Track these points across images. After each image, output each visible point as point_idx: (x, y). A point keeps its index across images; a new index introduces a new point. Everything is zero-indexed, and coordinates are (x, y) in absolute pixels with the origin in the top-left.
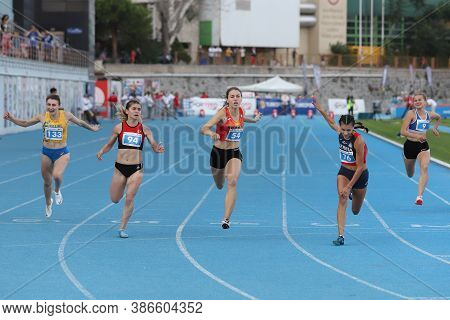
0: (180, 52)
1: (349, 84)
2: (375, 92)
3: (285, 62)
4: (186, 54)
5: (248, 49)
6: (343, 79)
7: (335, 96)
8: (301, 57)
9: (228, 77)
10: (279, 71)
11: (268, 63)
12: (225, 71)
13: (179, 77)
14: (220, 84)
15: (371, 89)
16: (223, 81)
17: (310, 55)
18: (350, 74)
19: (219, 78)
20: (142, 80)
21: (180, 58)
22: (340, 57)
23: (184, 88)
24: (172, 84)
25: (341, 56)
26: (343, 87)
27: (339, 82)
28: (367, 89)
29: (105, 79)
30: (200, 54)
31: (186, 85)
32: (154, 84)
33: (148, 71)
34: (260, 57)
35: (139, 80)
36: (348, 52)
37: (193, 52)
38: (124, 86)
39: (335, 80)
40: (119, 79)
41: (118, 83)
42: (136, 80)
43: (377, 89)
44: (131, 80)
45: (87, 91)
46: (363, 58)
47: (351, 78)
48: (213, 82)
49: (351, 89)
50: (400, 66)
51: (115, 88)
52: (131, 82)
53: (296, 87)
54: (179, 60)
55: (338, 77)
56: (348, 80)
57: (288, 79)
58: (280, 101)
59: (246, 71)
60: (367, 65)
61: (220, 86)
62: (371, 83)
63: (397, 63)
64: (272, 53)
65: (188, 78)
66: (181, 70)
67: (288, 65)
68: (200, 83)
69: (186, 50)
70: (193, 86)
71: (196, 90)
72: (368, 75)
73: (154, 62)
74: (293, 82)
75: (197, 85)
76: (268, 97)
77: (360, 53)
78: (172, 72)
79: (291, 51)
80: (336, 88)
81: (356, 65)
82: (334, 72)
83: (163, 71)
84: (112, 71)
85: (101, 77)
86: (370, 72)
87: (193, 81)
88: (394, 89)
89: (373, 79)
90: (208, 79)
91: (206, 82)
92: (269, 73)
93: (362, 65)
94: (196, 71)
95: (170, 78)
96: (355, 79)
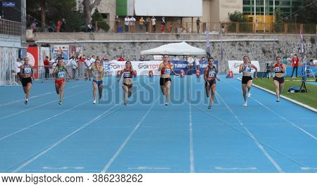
0: (100, 22)
1: (246, 48)
2: (268, 54)
3: (190, 29)
4: (105, 23)
5: (159, 18)
6: (240, 43)
7: (233, 58)
8: (205, 24)
9: (142, 43)
10: (185, 37)
11: (176, 31)
12: (139, 37)
13: (99, 43)
14: (135, 48)
15: (264, 52)
16: (137, 46)
17: (211, 23)
18: (245, 40)
19: (133, 43)
20: (67, 46)
21: (99, 27)
22: (237, 24)
23: (104, 52)
24: (93, 49)
25: (239, 23)
26: (240, 50)
27: (237, 47)
28: (261, 51)
29: (35, 45)
30: (117, 23)
31: (105, 49)
32: (77, 49)
33: (73, 38)
34: (168, 25)
35: (65, 46)
36: (245, 20)
37: (111, 21)
38: (51, 51)
39: (233, 44)
40: (47, 45)
41: (47, 49)
42: (62, 46)
43: (269, 52)
44: (58, 46)
45: (20, 56)
46: (257, 25)
47: (247, 42)
48: (128, 47)
50: (289, 31)
51: (44, 53)
52: (57, 47)
53: (200, 51)
54: (99, 30)
55: (236, 42)
56: (245, 44)
57: (193, 44)
58: (186, 63)
59: (156, 37)
60: (261, 32)
61: (134, 51)
62: (264, 46)
63: (286, 29)
64: (179, 22)
65: (108, 43)
66: (100, 37)
67: (192, 32)
68: (117, 48)
69: (105, 20)
70: (112, 51)
71: (114, 54)
72: (262, 40)
73: (78, 30)
74: (198, 47)
75: (115, 50)
76: (177, 59)
77: (254, 21)
78: (94, 39)
79: (195, 20)
80: (235, 51)
81: (251, 31)
82: (233, 37)
83: (85, 37)
84: (42, 38)
85: (32, 44)
86: (263, 38)
87: (112, 46)
88: (284, 51)
89: (267, 43)
90: (124, 44)
91: (122, 47)
92: (177, 39)
93: (257, 31)
94: (114, 37)
95: (92, 44)
96: (251, 43)
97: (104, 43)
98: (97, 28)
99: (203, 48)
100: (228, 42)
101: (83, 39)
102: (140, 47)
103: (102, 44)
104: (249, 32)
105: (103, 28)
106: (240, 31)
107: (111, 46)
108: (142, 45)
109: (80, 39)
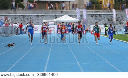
0: (19, 4)
1: (99, 18)
3: (68, 8)
4: (22, 5)
6: (96, 16)
9: (42, 15)
10: (67, 12)
12: (40, 12)
13: (19, 15)
14: (38, 18)
15: (109, 20)
16: (40, 17)
18: (98, 14)
19: (37, 15)
20: (3, 17)
23: (22, 20)
24: (16, 19)
25: (95, 5)
26: (96, 19)
27: (94, 17)
28: (107, 20)
31: (22, 19)
32: (8, 19)
36: (98, 3)
37: (25, 4)
39: (92, 16)
43: (111, 20)
46: (105, 6)
47: (100, 15)
48: (35, 18)
49: (100, 20)
54: (19, 8)
55: (94, 15)
56: (98, 16)
57: (70, 16)
59: (50, 12)
61: (38, 19)
62: (108, 17)
63: (120, 8)
65: (24, 16)
66: (20, 12)
68: (29, 18)
69: (22, 3)
70: (26, 20)
72: (107, 14)
74: (73, 17)
75: (28, 19)
77: (103, 3)
78: (16, 13)
80: (93, 20)
81: (102, 9)
82: (92, 12)
83: (11, 12)
86: (108, 12)
88: (120, 20)
89: (110, 15)
90: (33, 16)
91: (32, 17)
92: (62, 13)
93: (104, 9)
94: (27, 12)
95: (15, 16)
96: (101, 16)
97: (22, 15)
98: (18, 7)
99: (76, 18)
100: (89, 15)
101: (10, 13)
102: (41, 18)
103: (20, 16)
104: (100, 9)
105: (21, 8)
106: (96, 9)
107: (25, 17)
108: (43, 16)
109: (9, 13)
